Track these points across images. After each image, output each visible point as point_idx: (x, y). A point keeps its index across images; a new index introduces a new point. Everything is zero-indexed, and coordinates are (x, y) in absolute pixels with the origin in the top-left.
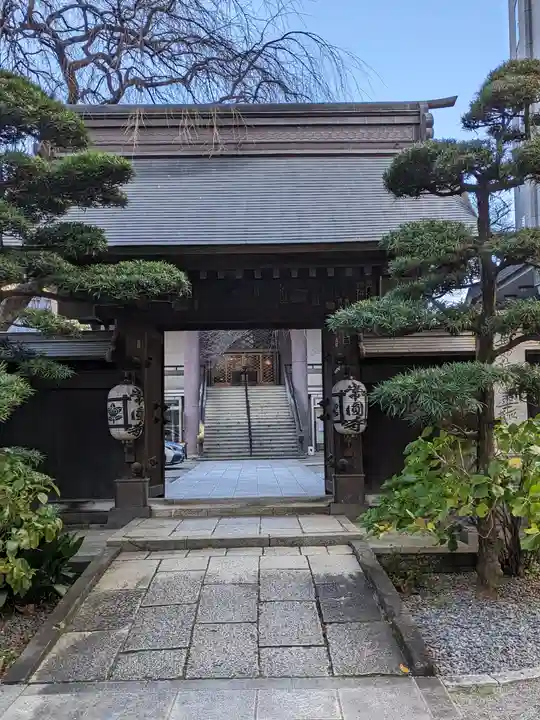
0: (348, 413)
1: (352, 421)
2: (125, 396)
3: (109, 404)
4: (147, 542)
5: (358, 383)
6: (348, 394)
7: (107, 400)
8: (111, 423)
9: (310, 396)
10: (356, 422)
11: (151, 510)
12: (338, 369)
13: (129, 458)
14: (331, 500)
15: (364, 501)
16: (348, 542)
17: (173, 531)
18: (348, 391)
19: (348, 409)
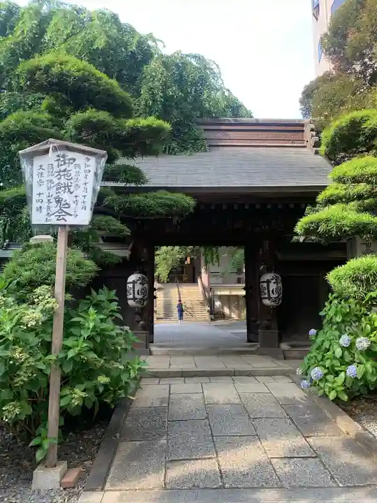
1: (275, 298)
2: (134, 281)
3: (128, 285)
4: (157, 372)
6: (272, 281)
7: (126, 283)
8: (128, 297)
9: (211, 289)
11: (150, 351)
12: (262, 267)
13: (137, 318)
14: (259, 346)
15: (279, 347)
16: (285, 374)
17: (170, 365)
18: (272, 279)
19: (273, 290)
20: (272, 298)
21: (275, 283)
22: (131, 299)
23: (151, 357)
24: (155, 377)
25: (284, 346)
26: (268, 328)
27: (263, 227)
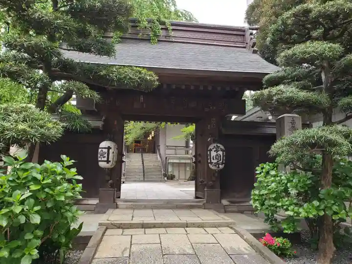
0: (213, 159)
1: (215, 163)
2: (109, 147)
3: (100, 150)
4: (121, 224)
5: (219, 145)
6: (213, 150)
7: (98, 148)
8: (100, 159)
9: (166, 158)
10: (217, 164)
11: (117, 204)
12: (209, 139)
13: (107, 178)
14: (205, 202)
15: (221, 202)
16: (228, 225)
17: (133, 217)
18: (213, 148)
19: (213, 157)
20: (212, 163)
21: (215, 151)
23: (117, 210)
24: (119, 228)
25: (225, 202)
26: (212, 187)
27: (211, 108)
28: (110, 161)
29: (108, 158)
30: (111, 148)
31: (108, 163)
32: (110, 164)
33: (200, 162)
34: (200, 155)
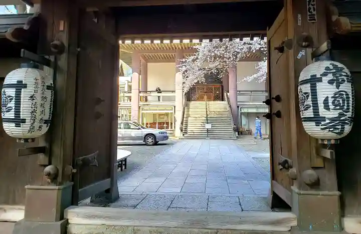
1: (333, 120)
2: (20, 82)
6: (325, 79)
9: (238, 107)
10: (338, 121)
14: (295, 223)
18: (325, 74)
19: (326, 100)
20: (324, 119)
22: (9, 120)
28: (24, 121)
29: (17, 112)
30: (25, 86)
31: (18, 125)
32: (26, 127)
33: (279, 114)
34: (278, 99)
